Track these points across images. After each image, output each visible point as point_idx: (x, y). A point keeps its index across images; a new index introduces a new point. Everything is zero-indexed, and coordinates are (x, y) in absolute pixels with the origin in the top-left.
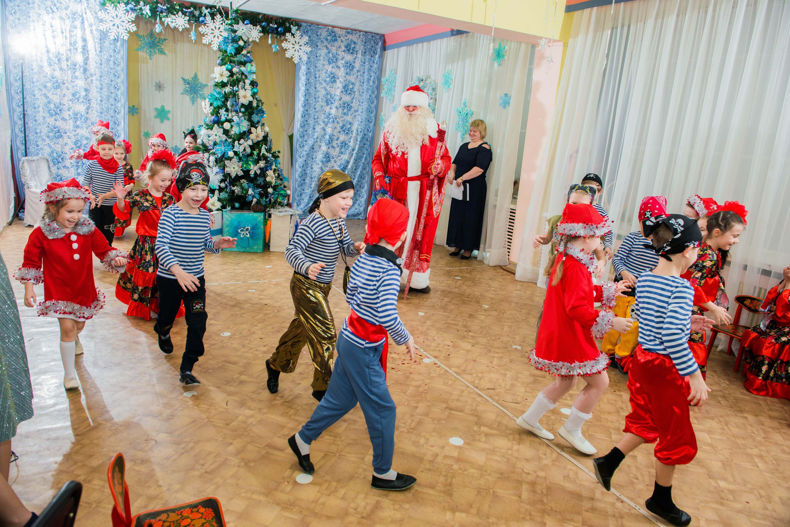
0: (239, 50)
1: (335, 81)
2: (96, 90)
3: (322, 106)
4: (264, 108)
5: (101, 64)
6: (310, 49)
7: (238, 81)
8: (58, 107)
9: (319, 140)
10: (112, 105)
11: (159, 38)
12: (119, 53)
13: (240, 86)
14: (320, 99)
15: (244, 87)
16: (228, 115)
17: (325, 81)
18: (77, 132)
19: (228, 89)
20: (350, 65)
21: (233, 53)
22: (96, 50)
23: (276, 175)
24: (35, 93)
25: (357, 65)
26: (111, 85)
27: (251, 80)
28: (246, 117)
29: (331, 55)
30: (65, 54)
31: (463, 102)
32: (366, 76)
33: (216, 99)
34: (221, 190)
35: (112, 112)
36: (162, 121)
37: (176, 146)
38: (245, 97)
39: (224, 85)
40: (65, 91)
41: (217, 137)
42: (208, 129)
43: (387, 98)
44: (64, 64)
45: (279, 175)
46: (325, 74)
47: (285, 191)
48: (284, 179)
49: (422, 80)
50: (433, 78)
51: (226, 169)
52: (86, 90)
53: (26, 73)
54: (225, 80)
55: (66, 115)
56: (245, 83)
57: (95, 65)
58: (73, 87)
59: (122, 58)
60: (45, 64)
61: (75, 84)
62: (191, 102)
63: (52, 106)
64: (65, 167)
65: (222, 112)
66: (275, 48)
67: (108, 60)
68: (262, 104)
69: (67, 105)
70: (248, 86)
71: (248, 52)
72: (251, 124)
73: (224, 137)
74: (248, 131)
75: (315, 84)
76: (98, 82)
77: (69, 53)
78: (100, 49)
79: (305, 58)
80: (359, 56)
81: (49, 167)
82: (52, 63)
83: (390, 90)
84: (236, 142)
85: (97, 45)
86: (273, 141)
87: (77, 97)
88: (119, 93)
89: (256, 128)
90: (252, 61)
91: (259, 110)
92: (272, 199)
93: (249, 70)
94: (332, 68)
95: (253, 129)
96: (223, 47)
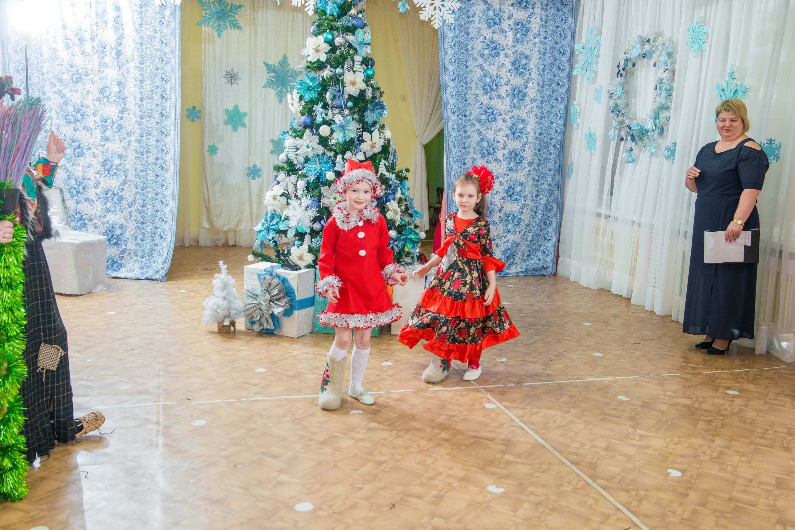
0: (344, 10)
1: (497, 55)
2: (134, 83)
3: (477, 95)
4: (384, 100)
5: (141, 44)
6: (459, 5)
7: (343, 58)
8: (78, 111)
9: (471, 150)
10: (157, 105)
11: (232, 5)
12: (168, 26)
13: (346, 67)
14: (473, 85)
15: (352, 68)
16: (326, 114)
17: (482, 55)
18: (106, 147)
19: (326, 73)
20: (523, 26)
21: (335, 14)
22: (134, 23)
23: (403, 208)
24: (45, 90)
25: (535, 26)
26: (156, 74)
27: (364, 54)
28: (356, 116)
29: (491, 13)
30: (89, 31)
31: (728, 71)
32: (550, 44)
33: (309, 89)
34: (314, 233)
35: (157, 116)
36: (235, 129)
37: (255, 166)
38: (353, 83)
39: (320, 66)
40: (89, 86)
41: (309, 150)
42: (295, 137)
43: (584, 75)
44: (88, 46)
45: (407, 208)
46: (481, 45)
47: (417, 234)
48: (414, 215)
49: (648, 41)
50: (667, 35)
51: (323, 201)
52: (120, 84)
53: (33, 60)
54: (323, 58)
55: (90, 121)
56: (353, 61)
57: (133, 45)
58: (101, 79)
59: (172, 33)
60: (60, 46)
61: (104, 75)
62: (277, 99)
63: (70, 109)
64: (87, 200)
65: (318, 108)
66: (402, 7)
67: (152, 37)
68: (381, 93)
69: (91, 106)
70: (358, 66)
71: (360, 12)
72: (363, 126)
73: (321, 150)
74: (358, 140)
75: (466, 61)
76: (137, 71)
77: (95, 28)
78: (140, 22)
79: (451, 19)
80: (538, 11)
81: (63, 200)
82: (71, 45)
83: (588, 63)
84: (339, 157)
85: (136, 15)
86: (397, 153)
87: (107, 94)
88: (168, 86)
89: (371, 132)
90: (365, 25)
91: (377, 104)
92: (395, 247)
93: (360, 39)
94: (494, 33)
95: (366, 135)
96: (320, 5)
